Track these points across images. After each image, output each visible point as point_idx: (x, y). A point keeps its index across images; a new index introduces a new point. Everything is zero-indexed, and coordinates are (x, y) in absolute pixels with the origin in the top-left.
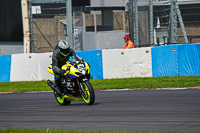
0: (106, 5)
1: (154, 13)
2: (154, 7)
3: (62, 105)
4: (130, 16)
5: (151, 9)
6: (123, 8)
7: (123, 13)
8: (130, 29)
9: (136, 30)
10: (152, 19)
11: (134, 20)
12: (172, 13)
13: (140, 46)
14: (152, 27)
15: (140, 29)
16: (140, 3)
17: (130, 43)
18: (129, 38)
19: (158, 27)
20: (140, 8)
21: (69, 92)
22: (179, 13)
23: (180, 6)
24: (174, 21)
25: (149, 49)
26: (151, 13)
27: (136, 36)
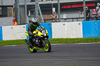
0: (4, 5)
1: (27, 9)
2: (27, 6)
3: (32, 52)
4: (15, 10)
5: (26, 6)
6: (12, 6)
7: (12, 8)
8: (16, 16)
9: (19, 16)
10: (26, 11)
11: (17, 12)
12: (36, 9)
13: (21, 25)
14: (26, 15)
15: (20, 16)
16: (21, 4)
17: (16, 23)
18: (15, 20)
19: (29, 15)
20: (20, 6)
21: (37, 45)
22: (39, 8)
23: (40, 5)
24: (37, 12)
25: (25, 26)
26: (26, 8)
27: (19, 20)
